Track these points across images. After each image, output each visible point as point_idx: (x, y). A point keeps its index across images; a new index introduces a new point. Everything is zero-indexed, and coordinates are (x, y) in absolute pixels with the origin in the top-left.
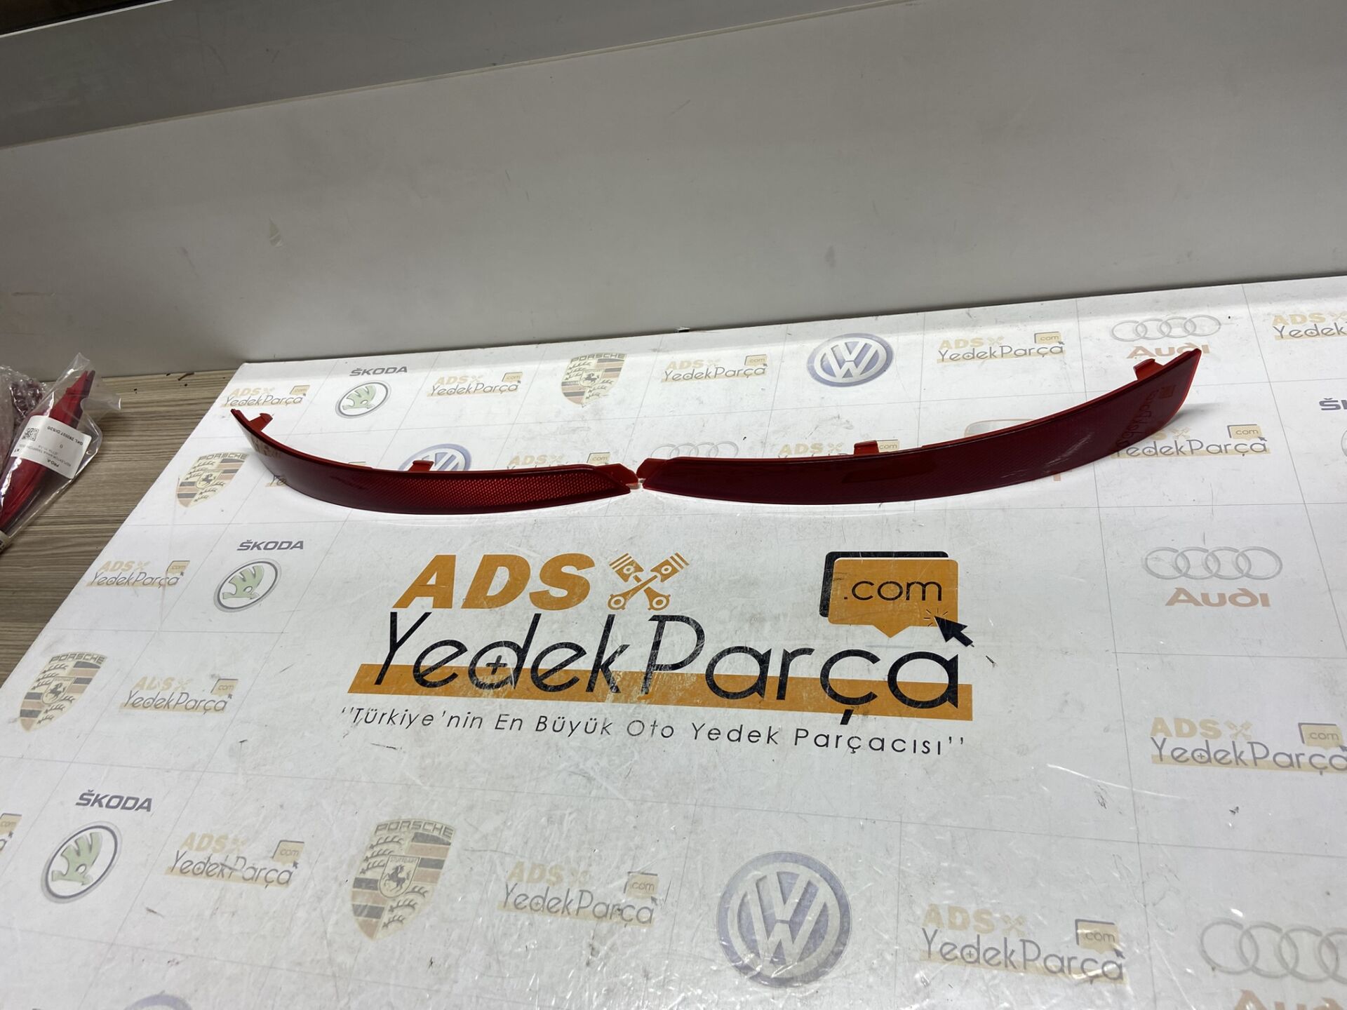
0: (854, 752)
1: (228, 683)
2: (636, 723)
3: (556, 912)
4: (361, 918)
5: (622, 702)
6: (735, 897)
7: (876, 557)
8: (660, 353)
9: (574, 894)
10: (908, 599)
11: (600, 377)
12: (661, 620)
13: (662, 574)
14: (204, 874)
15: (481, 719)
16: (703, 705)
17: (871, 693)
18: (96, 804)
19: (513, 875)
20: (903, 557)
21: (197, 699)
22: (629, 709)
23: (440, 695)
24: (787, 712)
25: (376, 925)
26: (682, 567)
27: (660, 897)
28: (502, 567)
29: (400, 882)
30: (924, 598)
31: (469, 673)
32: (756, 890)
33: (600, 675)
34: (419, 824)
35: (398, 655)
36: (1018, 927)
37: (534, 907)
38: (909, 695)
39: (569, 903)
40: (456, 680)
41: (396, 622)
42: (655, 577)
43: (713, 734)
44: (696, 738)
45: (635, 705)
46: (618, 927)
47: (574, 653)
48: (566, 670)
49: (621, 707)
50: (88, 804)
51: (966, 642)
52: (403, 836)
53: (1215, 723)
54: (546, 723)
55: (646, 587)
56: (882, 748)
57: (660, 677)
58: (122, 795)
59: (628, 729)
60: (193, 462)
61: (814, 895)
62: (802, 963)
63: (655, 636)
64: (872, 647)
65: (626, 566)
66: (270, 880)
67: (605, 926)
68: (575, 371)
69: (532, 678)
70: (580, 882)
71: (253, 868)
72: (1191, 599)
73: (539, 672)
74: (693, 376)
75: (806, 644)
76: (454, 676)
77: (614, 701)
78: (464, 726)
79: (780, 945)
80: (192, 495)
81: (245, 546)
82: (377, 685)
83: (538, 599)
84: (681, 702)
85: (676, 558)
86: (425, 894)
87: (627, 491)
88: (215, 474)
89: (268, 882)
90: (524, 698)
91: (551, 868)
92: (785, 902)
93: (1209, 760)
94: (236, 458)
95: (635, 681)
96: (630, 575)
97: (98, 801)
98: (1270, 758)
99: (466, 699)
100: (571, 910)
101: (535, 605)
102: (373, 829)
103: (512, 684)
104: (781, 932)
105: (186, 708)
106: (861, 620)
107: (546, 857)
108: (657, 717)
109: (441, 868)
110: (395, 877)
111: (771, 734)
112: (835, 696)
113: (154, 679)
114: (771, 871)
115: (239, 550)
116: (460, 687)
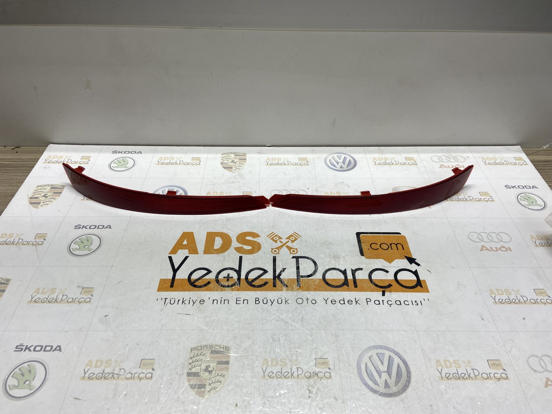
0: (391, 306)
1: (89, 290)
2: (299, 299)
3: (288, 377)
4: (196, 390)
5: (290, 291)
6: (362, 364)
7: (375, 234)
8: (261, 154)
9: (294, 369)
10: (392, 249)
11: (238, 161)
12: (297, 258)
13: (291, 240)
14: (103, 378)
15: (228, 300)
16: (325, 291)
17: (390, 284)
18: (27, 350)
19: (263, 364)
20: (385, 234)
21: (73, 298)
22: (294, 293)
23: (204, 291)
24: (360, 292)
25: (204, 392)
26: (299, 238)
27: (332, 367)
28: (218, 237)
29: (210, 372)
30: (398, 249)
31: (216, 281)
32: (370, 360)
33: (277, 280)
34: (212, 346)
35: (177, 275)
36: (469, 364)
37: (278, 376)
38: (404, 284)
39: (293, 373)
40: (210, 284)
41: (172, 260)
42: (288, 241)
43: (333, 302)
44: (326, 304)
45: (296, 292)
46: (317, 381)
47: (263, 272)
48: (261, 279)
49: (290, 293)
50: (21, 350)
51: (418, 265)
52: (205, 352)
53: (509, 290)
54: (259, 300)
55: (286, 245)
56: (401, 304)
57: (304, 280)
58: (42, 344)
59: (297, 302)
60: (33, 188)
61: (393, 360)
62: (396, 387)
63: (296, 264)
64: (385, 267)
65: (274, 237)
66: (142, 378)
67: (312, 381)
68: (225, 159)
69: (247, 282)
70: (295, 364)
71: (130, 373)
72: (487, 249)
73: (249, 280)
74: (278, 164)
75: (359, 267)
76: (209, 283)
77: (287, 291)
78: (221, 303)
79: (386, 381)
80: (39, 203)
81: (78, 227)
82: (171, 288)
83: (238, 250)
84: (315, 290)
85: (295, 233)
86: (224, 376)
87: (265, 207)
88: (49, 194)
89: (141, 379)
90: (245, 291)
91: (281, 360)
92: (383, 364)
93: (511, 302)
94: (59, 187)
95: (293, 282)
96: (277, 240)
97: (28, 348)
98: (529, 300)
99: (218, 292)
100: (294, 376)
101: (238, 252)
102: (189, 350)
103: (238, 285)
104: (385, 376)
105: (68, 302)
106: (377, 257)
107: (277, 355)
108: (307, 296)
109: (229, 364)
110: (207, 369)
111: (357, 301)
112: (376, 285)
113: (44, 289)
114: (373, 353)
115: (74, 229)
116: (214, 287)
